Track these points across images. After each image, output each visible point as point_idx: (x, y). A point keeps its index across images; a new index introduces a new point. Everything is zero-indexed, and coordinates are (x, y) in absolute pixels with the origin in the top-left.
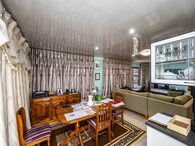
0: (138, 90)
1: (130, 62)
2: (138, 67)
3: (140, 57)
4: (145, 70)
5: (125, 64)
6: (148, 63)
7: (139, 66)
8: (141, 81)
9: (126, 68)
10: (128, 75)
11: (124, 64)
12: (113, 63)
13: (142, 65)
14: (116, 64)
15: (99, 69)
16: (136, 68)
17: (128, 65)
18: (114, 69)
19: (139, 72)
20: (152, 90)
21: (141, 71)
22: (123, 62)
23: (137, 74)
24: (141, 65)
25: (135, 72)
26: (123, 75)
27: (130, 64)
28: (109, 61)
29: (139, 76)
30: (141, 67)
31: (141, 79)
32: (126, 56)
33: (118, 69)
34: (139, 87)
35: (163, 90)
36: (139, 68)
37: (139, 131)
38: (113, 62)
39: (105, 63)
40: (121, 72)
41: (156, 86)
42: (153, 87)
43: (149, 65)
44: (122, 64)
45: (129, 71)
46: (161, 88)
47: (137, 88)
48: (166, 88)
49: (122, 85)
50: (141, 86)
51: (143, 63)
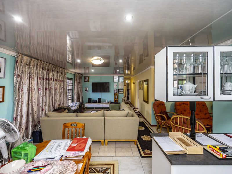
0: (76, 108)
1: (64, 69)
2: (72, 79)
3: (74, 66)
4: (79, 83)
5: (57, 72)
6: (81, 74)
7: (72, 77)
8: (75, 97)
9: (59, 79)
10: (61, 89)
11: (56, 72)
12: (38, 67)
13: (76, 76)
14: (43, 69)
15: (3, 77)
16: (70, 80)
17: (61, 73)
18: (40, 79)
19: (73, 85)
20: (87, 105)
21: (76, 84)
22: (54, 68)
23: (70, 87)
24: (75, 75)
25: (69, 85)
26: (55, 89)
27: (64, 72)
28: (30, 62)
29: (73, 90)
30: (76, 79)
31: (75, 94)
32: (58, 60)
33: (48, 79)
34: (76, 104)
35: (97, 104)
36: (73, 79)
37: (107, 169)
38: (39, 65)
39: (21, 65)
40: (51, 85)
41: (90, 101)
42: (88, 102)
43: (82, 76)
44: (53, 70)
45: (63, 83)
46: (95, 102)
47: (74, 106)
48: (99, 101)
49: (54, 105)
50: (78, 103)
51: (77, 73)
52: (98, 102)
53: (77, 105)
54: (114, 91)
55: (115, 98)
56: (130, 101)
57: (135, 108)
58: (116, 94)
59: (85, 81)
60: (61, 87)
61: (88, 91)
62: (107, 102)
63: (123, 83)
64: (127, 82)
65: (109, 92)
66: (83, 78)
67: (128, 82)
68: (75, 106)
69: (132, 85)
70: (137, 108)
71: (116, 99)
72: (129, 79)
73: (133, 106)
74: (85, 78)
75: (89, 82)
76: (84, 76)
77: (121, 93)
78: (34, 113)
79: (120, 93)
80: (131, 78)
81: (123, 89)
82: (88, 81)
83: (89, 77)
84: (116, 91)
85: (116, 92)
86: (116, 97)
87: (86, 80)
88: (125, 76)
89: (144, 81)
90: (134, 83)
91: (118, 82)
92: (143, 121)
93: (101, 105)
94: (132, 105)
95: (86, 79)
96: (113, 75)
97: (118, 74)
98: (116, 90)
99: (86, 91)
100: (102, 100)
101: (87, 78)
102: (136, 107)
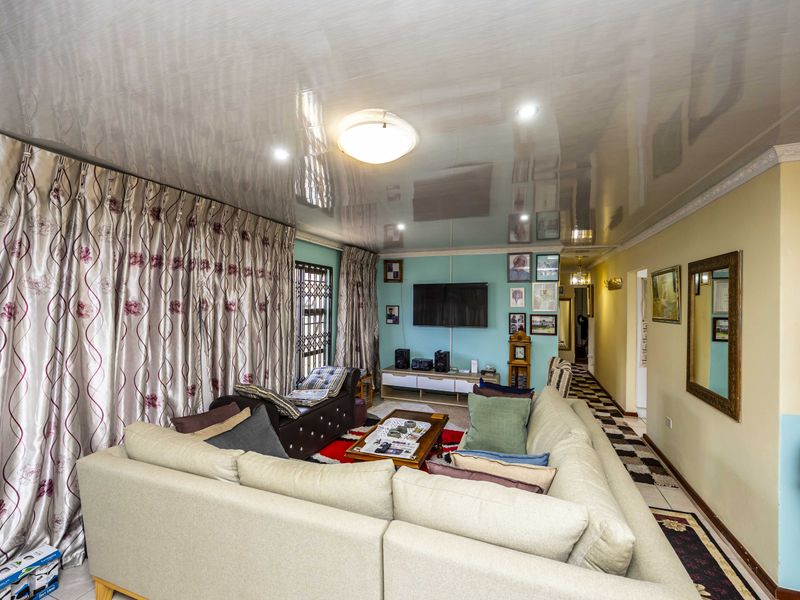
0: (325, 394)
1: (279, 226)
2: (326, 268)
4: (360, 285)
5: (244, 235)
6: (372, 251)
7: (330, 260)
8: (341, 341)
9: (249, 264)
10: (263, 307)
11: (236, 234)
12: (128, 208)
13: (344, 257)
14: (156, 217)
16: (316, 272)
17: (265, 242)
18: (139, 262)
19: (332, 294)
20: (390, 379)
21: (343, 289)
22: (223, 218)
23: (320, 303)
24: (340, 254)
25: (313, 291)
27: (278, 239)
29: (330, 313)
30: (343, 269)
33: (176, 260)
34: (332, 373)
36: (331, 269)
40: (205, 289)
41: (403, 361)
42: (393, 363)
43: (375, 260)
44: (217, 229)
45: (275, 282)
46: (425, 367)
47: (321, 382)
48: (441, 364)
49: (220, 378)
50: (340, 372)
51: (351, 246)
52: (437, 370)
53: (333, 378)
54: (512, 321)
55: (513, 356)
56: (591, 368)
57: (620, 413)
58: (520, 338)
59: (386, 280)
60: (262, 301)
61: (396, 321)
62: (474, 370)
63: (557, 285)
64: (574, 281)
65: (485, 325)
66: (380, 266)
67: (583, 281)
68: (326, 383)
69: (605, 296)
70: (635, 415)
71: (516, 362)
72: (588, 267)
73: (610, 397)
74: (388, 264)
75: (401, 281)
76: (383, 256)
77: (546, 331)
78: (96, 419)
79: (541, 331)
80: (600, 261)
81: (556, 316)
82: (398, 278)
83: (400, 262)
84: (518, 324)
85: (521, 328)
86: (520, 353)
87: (390, 275)
88: (563, 250)
89: (691, 265)
90: (612, 286)
91: (530, 281)
92: (692, 523)
93: (445, 384)
94: (602, 390)
95: (391, 270)
96: (505, 251)
97: (530, 242)
98: (517, 317)
99: (391, 321)
100: (453, 363)
101: (396, 267)
102: (628, 409)
